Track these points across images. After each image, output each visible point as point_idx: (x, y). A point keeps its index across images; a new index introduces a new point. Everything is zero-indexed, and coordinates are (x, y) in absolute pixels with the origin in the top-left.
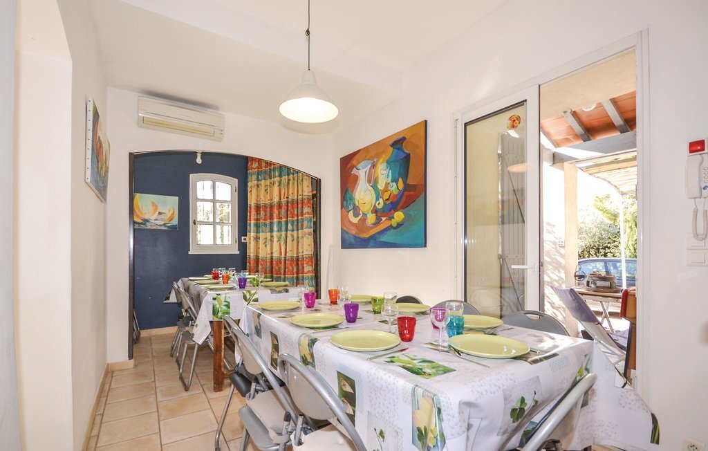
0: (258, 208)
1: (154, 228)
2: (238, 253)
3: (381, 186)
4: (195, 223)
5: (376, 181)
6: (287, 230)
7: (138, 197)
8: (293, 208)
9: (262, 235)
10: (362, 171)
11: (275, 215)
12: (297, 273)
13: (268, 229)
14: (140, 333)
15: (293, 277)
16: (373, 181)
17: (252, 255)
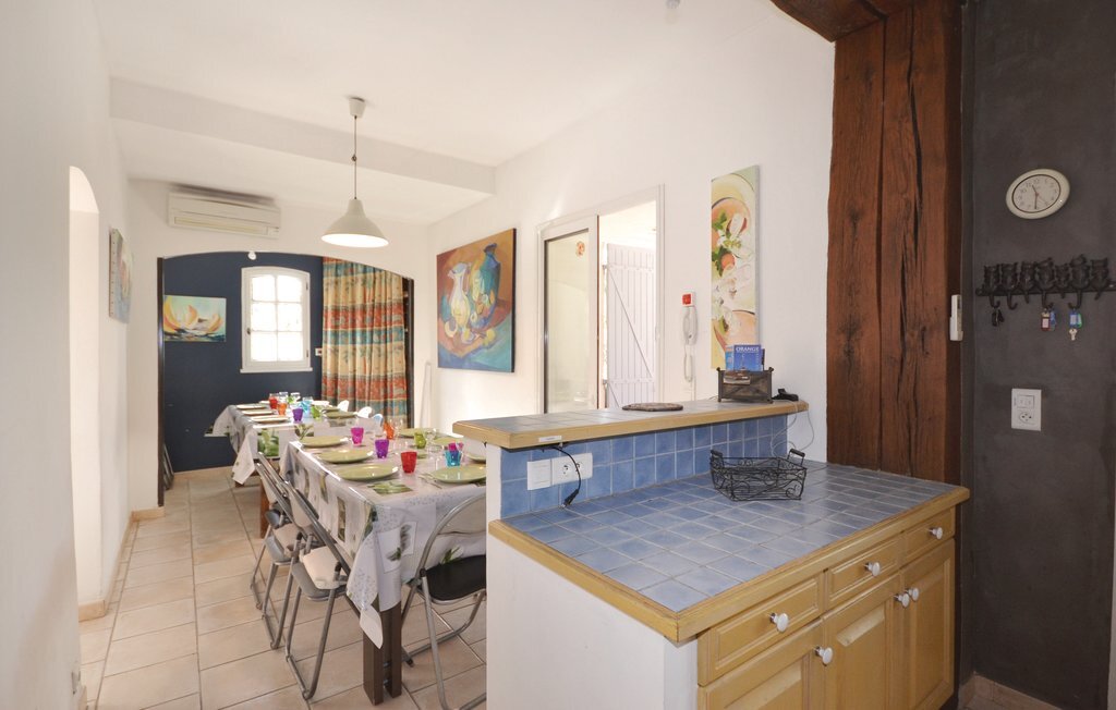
0: (336, 312)
1: (193, 340)
2: (311, 369)
3: (475, 296)
4: (249, 333)
5: (470, 290)
6: (372, 342)
7: (170, 300)
8: (380, 314)
9: (341, 347)
10: (457, 275)
11: (358, 322)
12: (386, 397)
13: (350, 340)
14: (172, 476)
15: (379, 403)
16: (467, 289)
17: (328, 373)
